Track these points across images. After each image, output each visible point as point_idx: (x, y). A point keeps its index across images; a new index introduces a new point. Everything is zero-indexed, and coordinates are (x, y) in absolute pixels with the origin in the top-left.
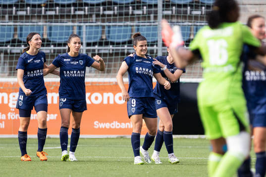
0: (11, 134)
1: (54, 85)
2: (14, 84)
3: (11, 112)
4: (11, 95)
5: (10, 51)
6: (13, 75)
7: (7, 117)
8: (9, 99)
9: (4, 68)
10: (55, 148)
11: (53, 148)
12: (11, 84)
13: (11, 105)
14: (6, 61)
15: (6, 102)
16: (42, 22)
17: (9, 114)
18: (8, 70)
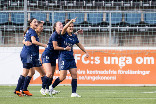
0: (120, 83)
1: (148, 52)
2: (122, 51)
3: (120, 69)
4: (120, 58)
5: (120, 30)
6: (122, 46)
7: (117, 72)
8: (119, 61)
9: (116, 41)
10: (149, 93)
11: (148, 93)
12: (120, 51)
13: (120, 65)
14: (116, 36)
15: (117, 63)
16: (140, 11)
17: (119, 71)
18: (118, 42)
